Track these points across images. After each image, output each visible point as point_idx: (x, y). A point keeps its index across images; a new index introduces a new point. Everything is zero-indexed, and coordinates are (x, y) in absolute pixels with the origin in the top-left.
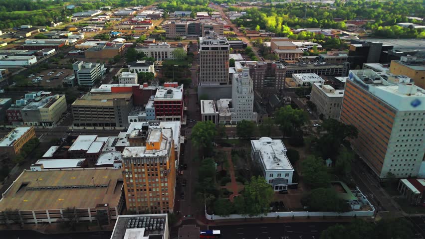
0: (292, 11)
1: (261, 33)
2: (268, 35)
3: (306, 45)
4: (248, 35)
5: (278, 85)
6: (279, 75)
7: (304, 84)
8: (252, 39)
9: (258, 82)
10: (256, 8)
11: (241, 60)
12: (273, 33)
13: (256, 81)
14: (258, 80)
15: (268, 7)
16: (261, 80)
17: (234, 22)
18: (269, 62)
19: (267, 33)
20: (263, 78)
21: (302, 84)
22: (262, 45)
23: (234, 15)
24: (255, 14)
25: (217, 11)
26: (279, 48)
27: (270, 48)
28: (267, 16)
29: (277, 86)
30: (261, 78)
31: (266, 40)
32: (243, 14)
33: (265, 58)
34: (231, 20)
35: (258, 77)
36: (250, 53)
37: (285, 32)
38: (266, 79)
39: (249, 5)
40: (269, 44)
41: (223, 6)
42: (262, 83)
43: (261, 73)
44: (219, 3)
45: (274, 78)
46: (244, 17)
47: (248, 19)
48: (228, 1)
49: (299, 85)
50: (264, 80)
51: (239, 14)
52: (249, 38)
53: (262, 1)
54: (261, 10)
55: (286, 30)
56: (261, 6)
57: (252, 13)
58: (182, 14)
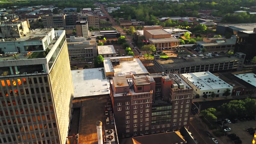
0: (154, 6)
1: (133, 22)
2: (139, 23)
3: (176, 32)
4: (121, 24)
5: (178, 118)
6: (180, 102)
7: (205, 95)
8: (125, 28)
9: (138, 118)
10: (127, 4)
11: (112, 55)
12: (143, 22)
13: (135, 117)
14: (139, 114)
15: (136, 4)
16: (144, 113)
17: (110, 14)
18: (157, 76)
19: (138, 22)
20: (147, 111)
21: (201, 94)
22: (135, 34)
23: (111, 9)
24: (127, 8)
25: (98, 7)
26: (153, 37)
27: (144, 37)
28: (137, 9)
29: (175, 120)
30: (144, 111)
31: (138, 29)
32: (118, 9)
33: (140, 48)
34: (108, 13)
35: (139, 109)
36: (124, 43)
37: (152, 20)
38: (154, 111)
39: (122, 3)
40: (142, 32)
41: (103, 4)
42: (147, 119)
43: (145, 101)
44: (101, 2)
45: (169, 107)
46: (118, 10)
47: (122, 11)
48: (108, 1)
49: (197, 96)
50: (150, 113)
51: (115, 9)
52: (123, 26)
53: (131, 1)
54: (131, 6)
55: (153, 19)
56: (131, 3)
57: (125, 8)
58: (71, 10)
